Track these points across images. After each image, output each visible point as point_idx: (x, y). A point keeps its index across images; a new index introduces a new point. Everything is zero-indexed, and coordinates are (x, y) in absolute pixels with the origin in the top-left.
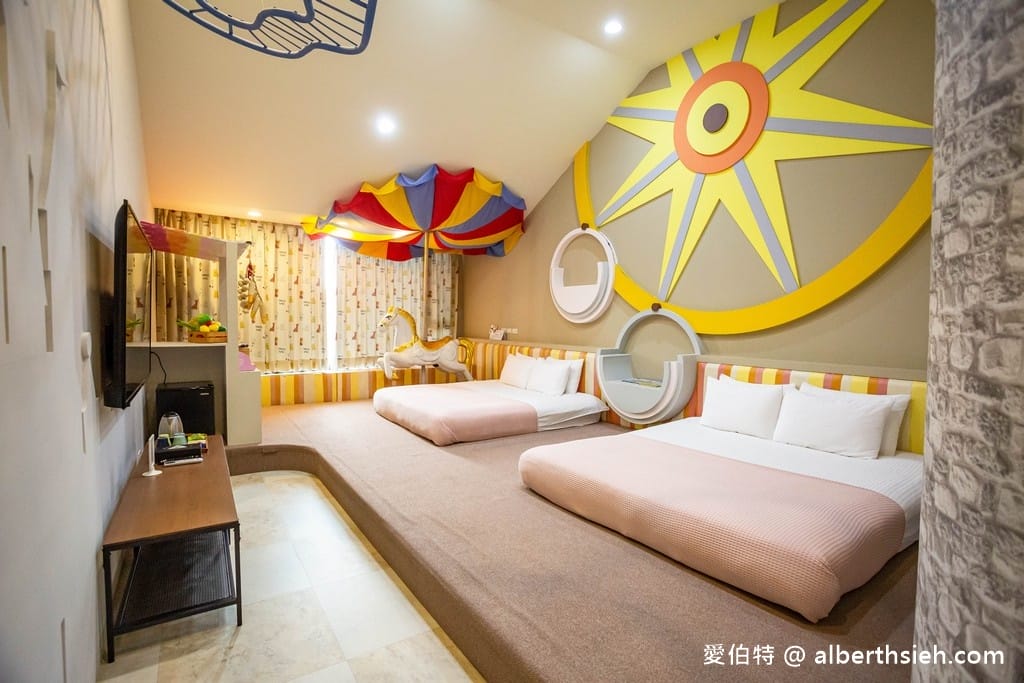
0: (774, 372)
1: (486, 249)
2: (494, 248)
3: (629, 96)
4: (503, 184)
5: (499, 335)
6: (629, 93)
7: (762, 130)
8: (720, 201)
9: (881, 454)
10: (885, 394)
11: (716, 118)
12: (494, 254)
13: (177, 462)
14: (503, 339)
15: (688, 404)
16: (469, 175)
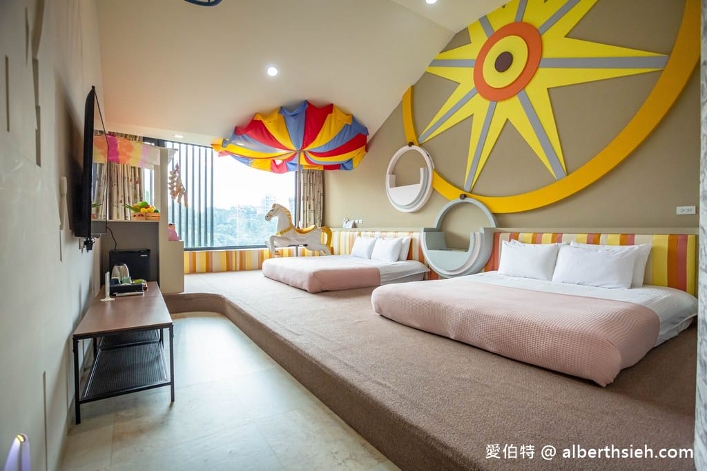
0: (550, 236)
1: (340, 165)
2: (346, 165)
3: (442, 52)
4: (352, 115)
5: (350, 225)
6: (441, 50)
7: (538, 68)
8: (507, 119)
9: (632, 286)
10: (633, 244)
11: (504, 62)
12: (346, 169)
13: (125, 294)
14: (353, 227)
15: (488, 262)
16: (329, 108)
